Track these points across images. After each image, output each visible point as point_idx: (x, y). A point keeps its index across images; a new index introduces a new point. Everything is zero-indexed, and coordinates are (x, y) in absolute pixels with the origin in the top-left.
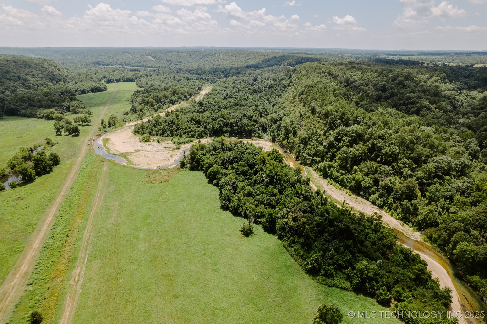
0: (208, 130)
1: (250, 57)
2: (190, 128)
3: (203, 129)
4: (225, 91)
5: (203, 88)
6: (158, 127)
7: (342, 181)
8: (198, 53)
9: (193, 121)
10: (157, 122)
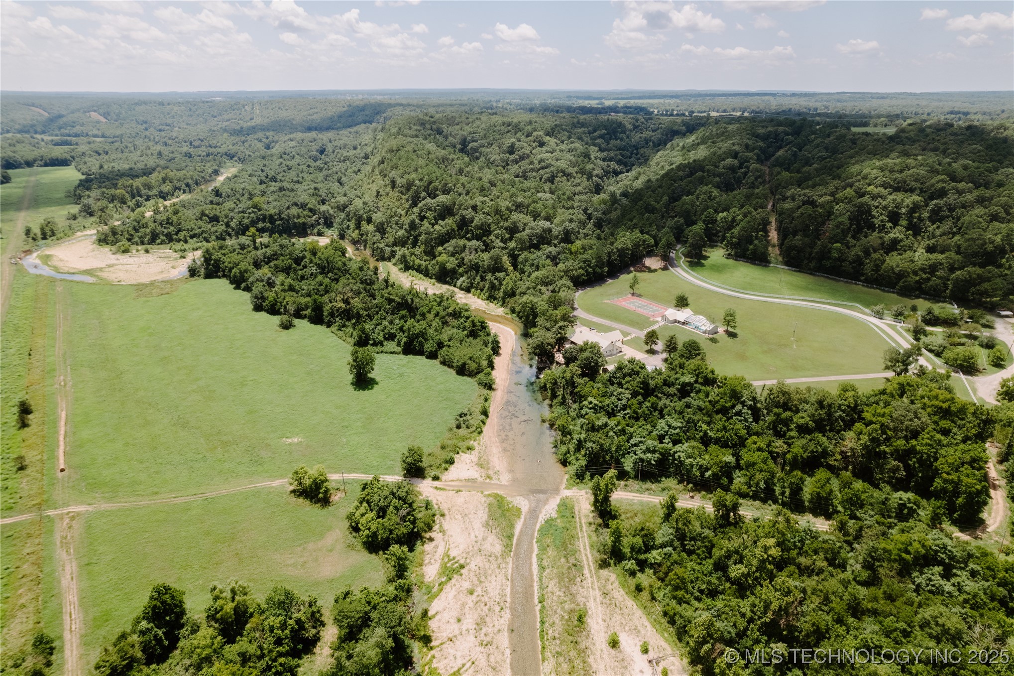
0: (233, 230)
1: (315, 110)
2: (200, 228)
3: (223, 228)
4: (263, 171)
5: (222, 170)
6: (142, 230)
7: (427, 269)
8: (206, 104)
9: (204, 218)
10: (139, 223)
